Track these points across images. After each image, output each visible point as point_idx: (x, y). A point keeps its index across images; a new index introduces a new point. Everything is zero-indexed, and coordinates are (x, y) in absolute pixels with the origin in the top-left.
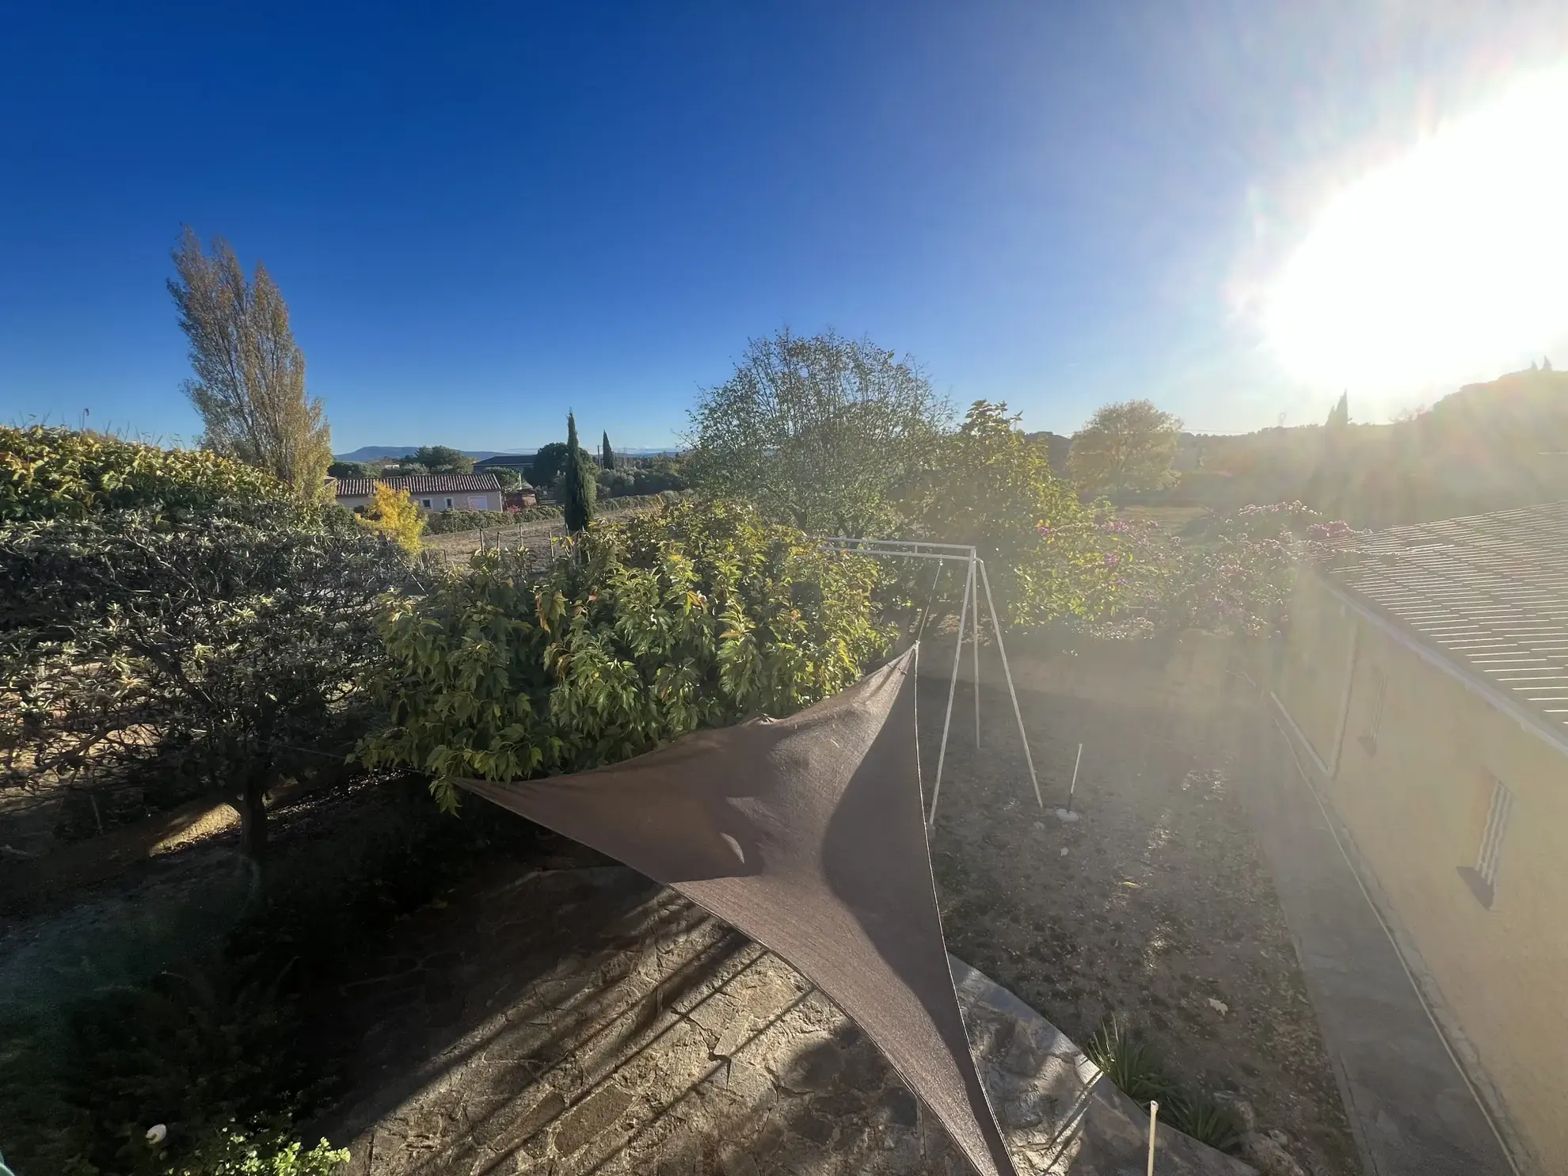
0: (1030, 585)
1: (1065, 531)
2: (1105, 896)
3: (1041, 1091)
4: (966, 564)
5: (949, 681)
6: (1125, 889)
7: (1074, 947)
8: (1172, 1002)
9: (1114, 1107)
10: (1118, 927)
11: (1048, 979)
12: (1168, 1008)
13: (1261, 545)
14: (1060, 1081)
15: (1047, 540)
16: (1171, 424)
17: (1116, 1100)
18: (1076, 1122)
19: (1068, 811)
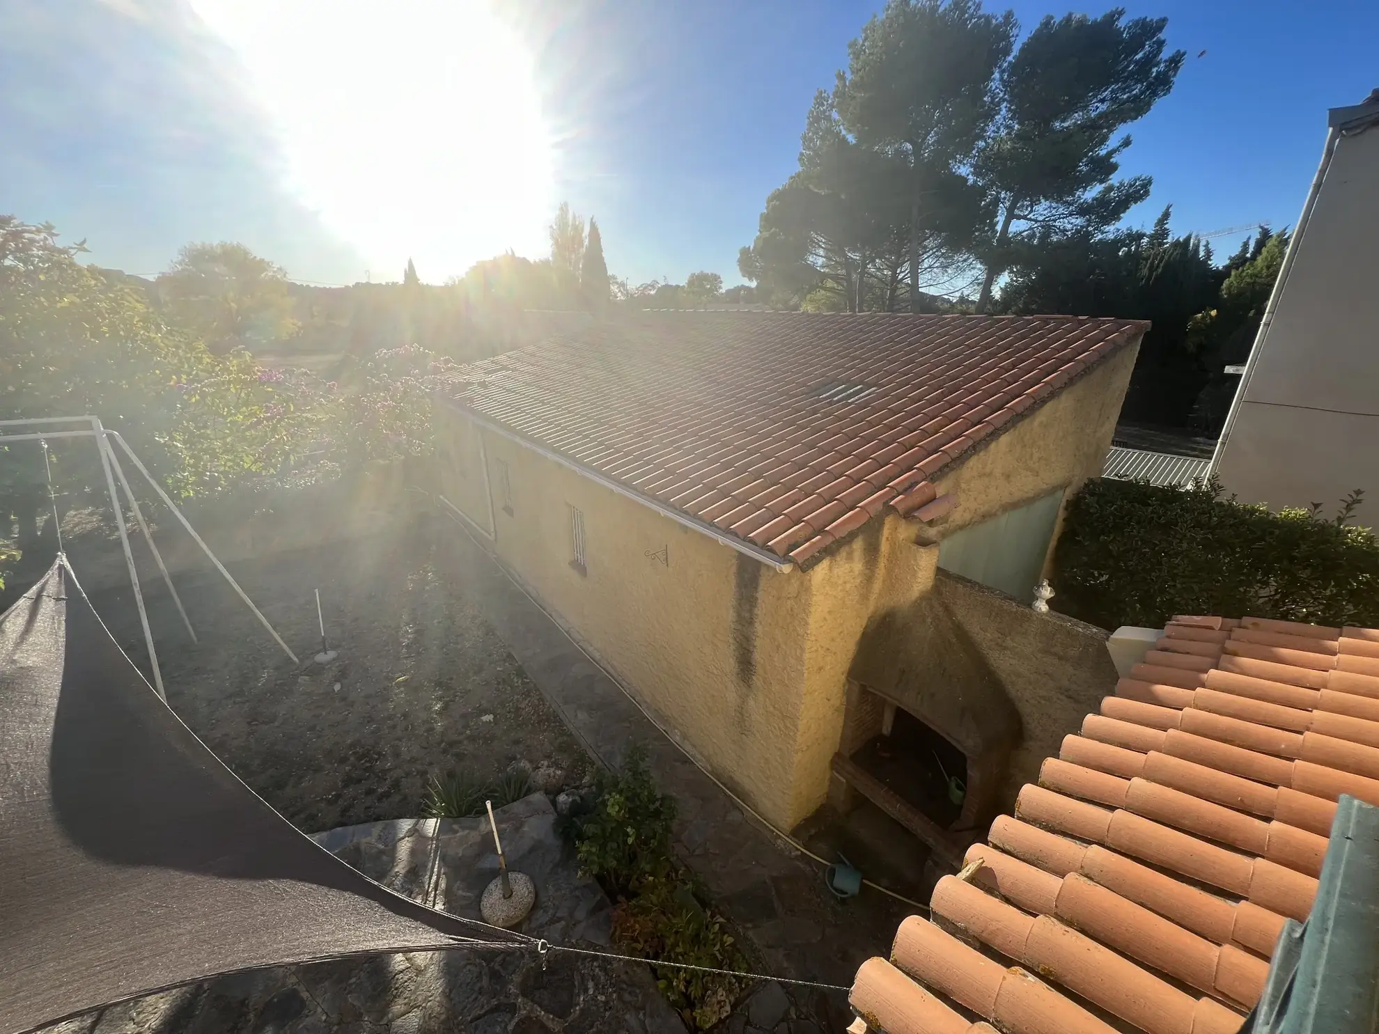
0: (185, 452)
1: (210, 386)
2: (386, 700)
3: (403, 872)
4: (92, 441)
5: (130, 586)
6: (399, 685)
7: (379, 754)
8: (461, 737)
9: (457, 832)
10: (405, 715)
11: (369, 792)
12: (460, 742)
13: (401, 382)
14: (413, 852)
15: (190, 399)
16: (274, 272)
17: (456, 827)
18: (436, 866)
19: (326, 653)
